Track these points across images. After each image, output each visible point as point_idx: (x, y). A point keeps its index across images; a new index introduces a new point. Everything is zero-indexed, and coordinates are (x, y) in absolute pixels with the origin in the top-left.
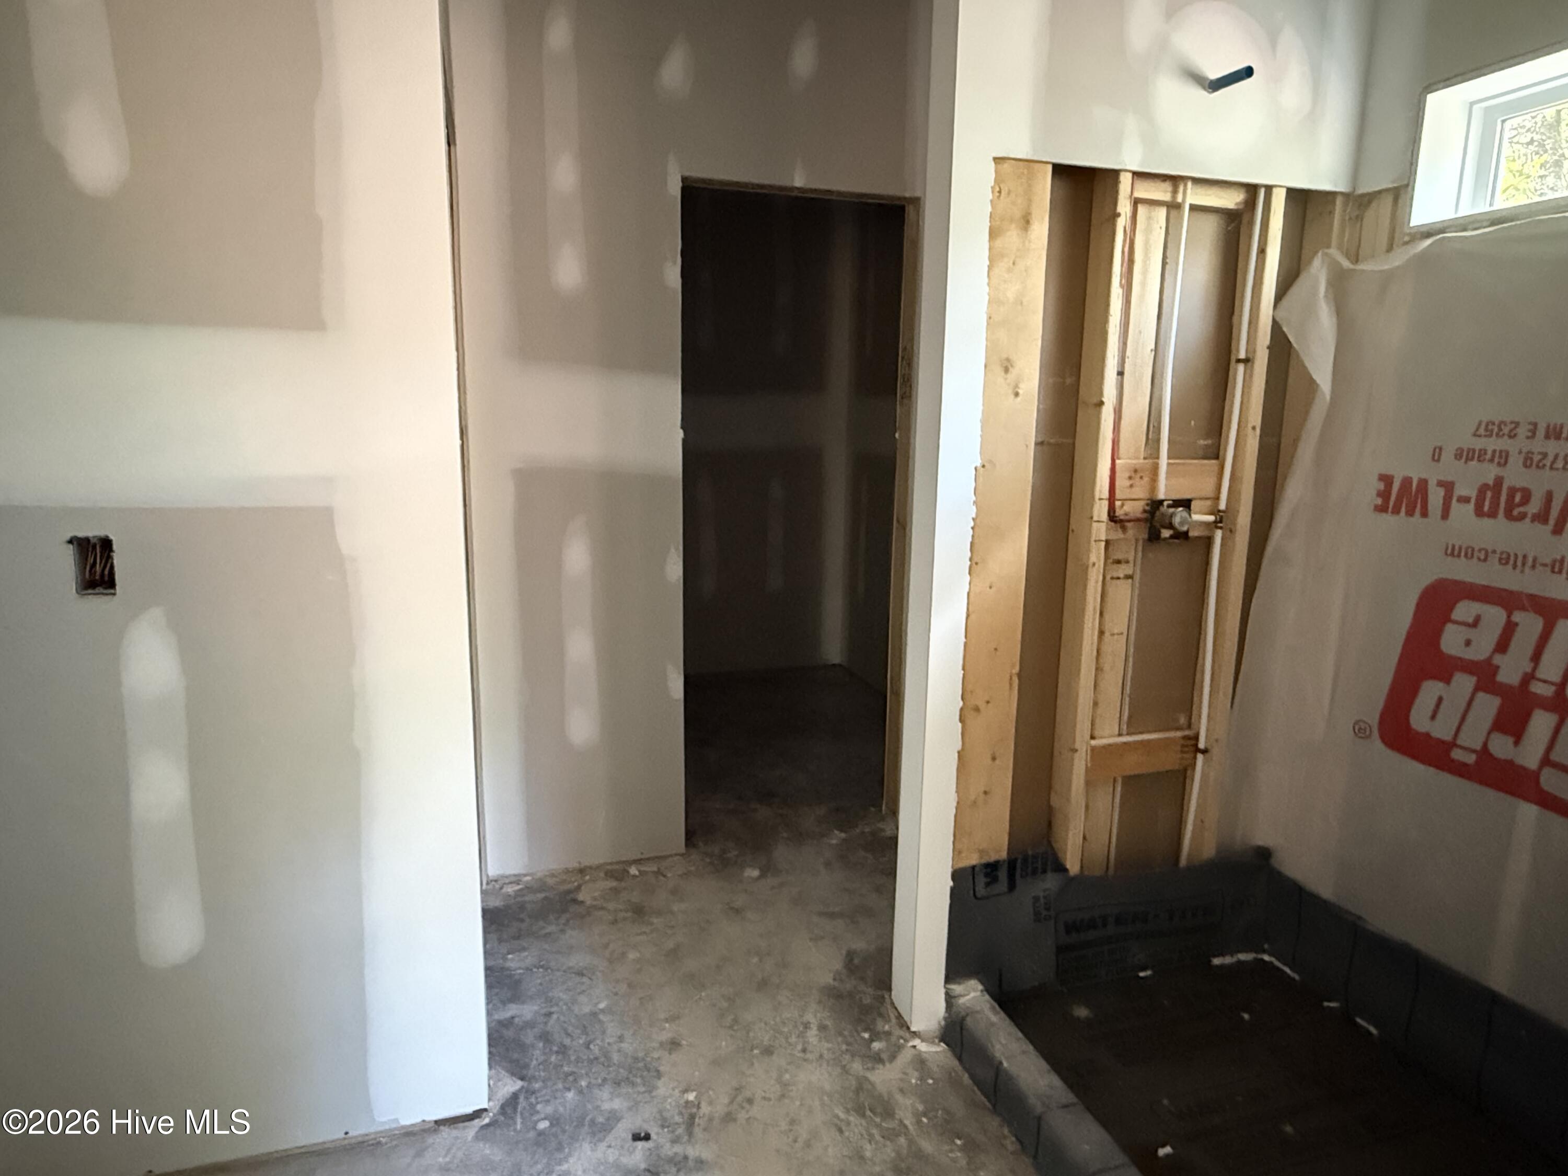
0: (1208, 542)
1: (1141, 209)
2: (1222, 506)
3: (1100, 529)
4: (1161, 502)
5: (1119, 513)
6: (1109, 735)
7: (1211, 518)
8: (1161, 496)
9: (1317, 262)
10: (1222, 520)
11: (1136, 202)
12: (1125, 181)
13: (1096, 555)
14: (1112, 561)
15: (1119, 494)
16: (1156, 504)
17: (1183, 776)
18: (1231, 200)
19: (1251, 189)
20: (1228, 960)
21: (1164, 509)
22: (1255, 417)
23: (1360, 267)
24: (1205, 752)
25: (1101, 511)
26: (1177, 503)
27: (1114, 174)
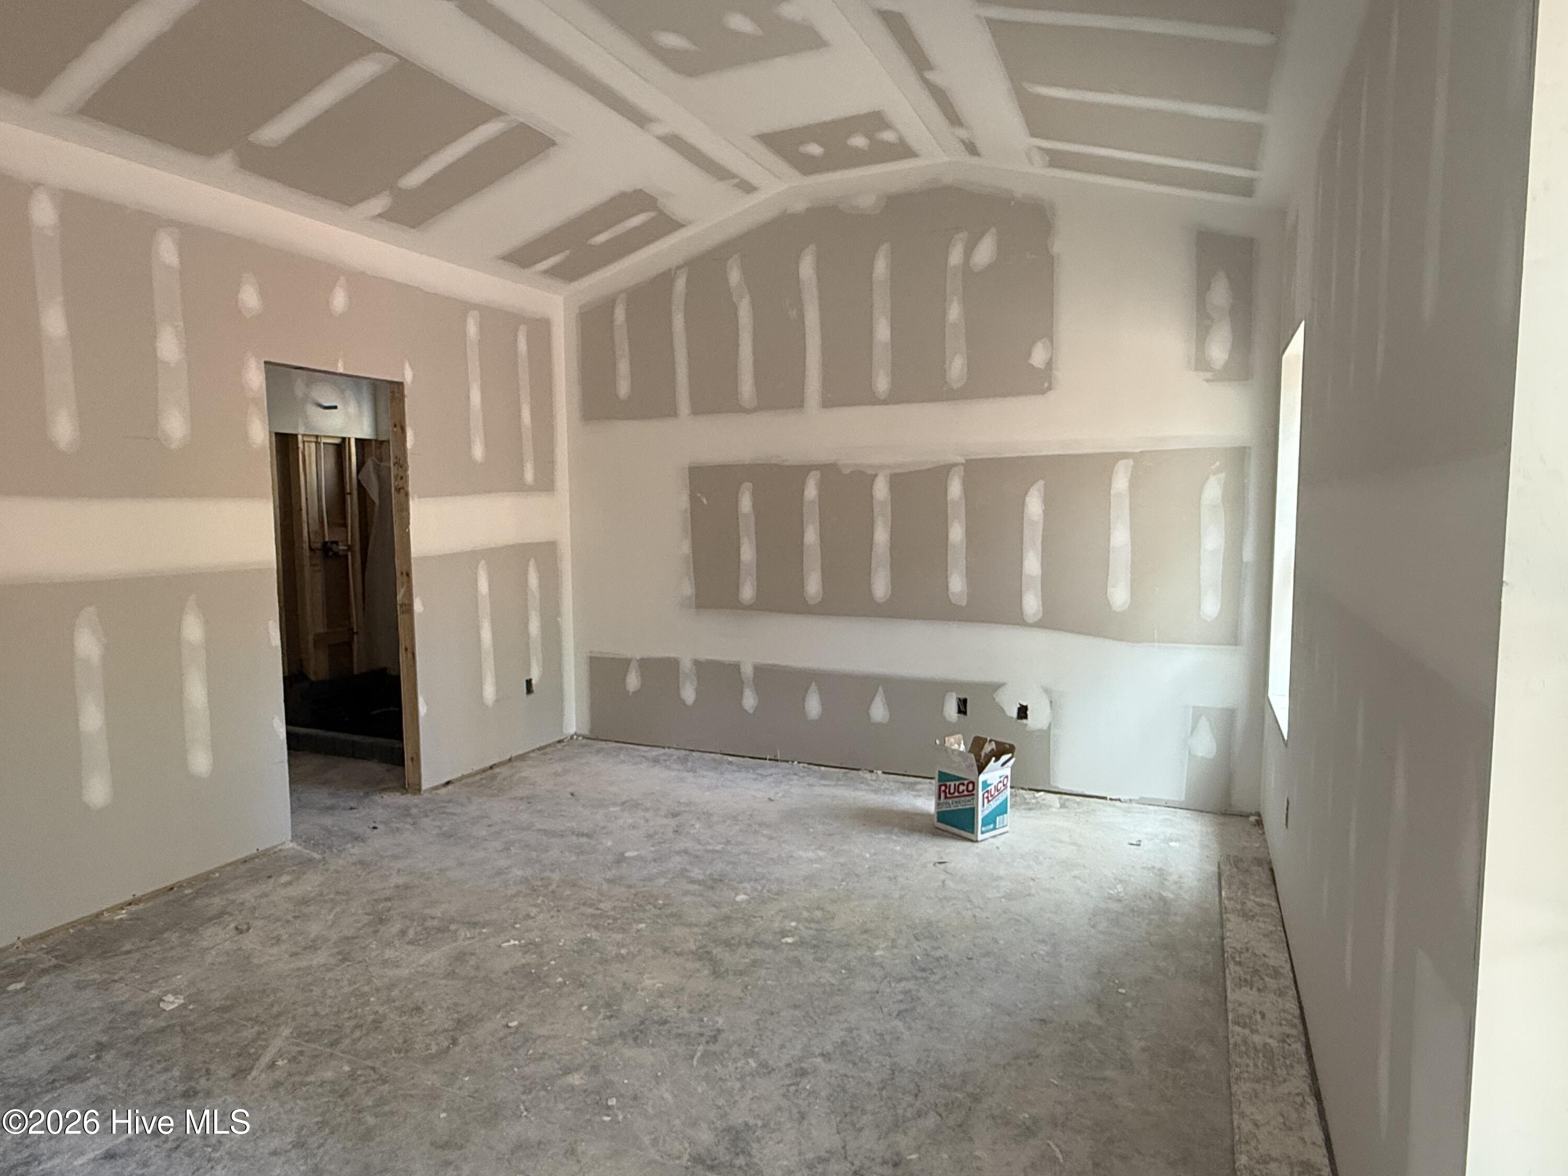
0: (347, 556)
1: (306, 444)
2: (349, 543)
3: (307, 553)
4: (327, 542)
5: (313, 547)
6: (321, 630)
7: (346, 548)
8: (327, 539)
9: (369, 459)
10: (350, 548)
11: (304, 442)
12: (300, 437)
13: (307, 562)
14: (312, 565)
15: (312, 540)
16: (325, 543)
17: (349, 644)
18: (337, 441)
19: (344, 439)
20: (378, 711)
21: (329, 544)
22: (356, 512)
23: (382, 464)
24: (357, 633)
25: (306, 546)
26: (333, 542)
27: (296, 436)
